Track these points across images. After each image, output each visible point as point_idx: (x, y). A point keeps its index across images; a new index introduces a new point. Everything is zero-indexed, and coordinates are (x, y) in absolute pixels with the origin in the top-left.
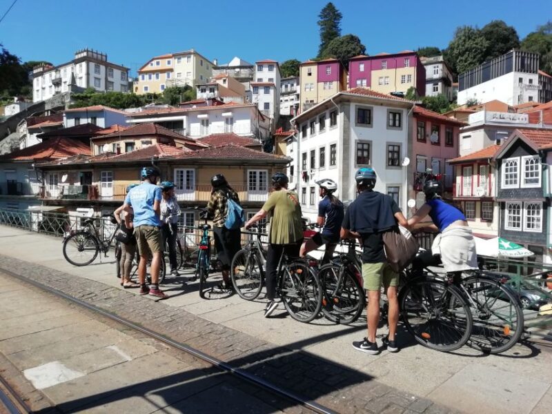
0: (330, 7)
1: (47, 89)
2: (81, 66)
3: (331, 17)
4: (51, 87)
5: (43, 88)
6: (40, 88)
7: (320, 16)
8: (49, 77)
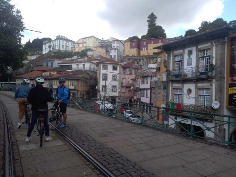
0: (152, 15)
1: (47, 49)
2: (57, 41)
3: (152, 18)
4: (48, 48)
5: (46, 49)
6: (45, 49)
7: (148, 18)
8: (47, 45)
